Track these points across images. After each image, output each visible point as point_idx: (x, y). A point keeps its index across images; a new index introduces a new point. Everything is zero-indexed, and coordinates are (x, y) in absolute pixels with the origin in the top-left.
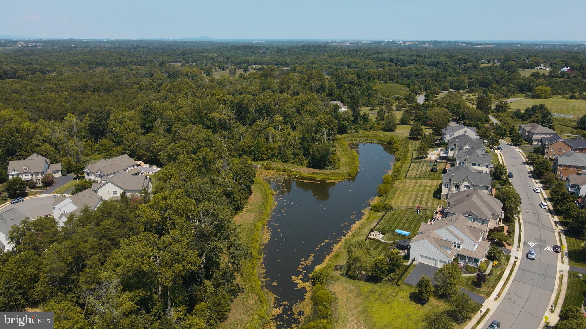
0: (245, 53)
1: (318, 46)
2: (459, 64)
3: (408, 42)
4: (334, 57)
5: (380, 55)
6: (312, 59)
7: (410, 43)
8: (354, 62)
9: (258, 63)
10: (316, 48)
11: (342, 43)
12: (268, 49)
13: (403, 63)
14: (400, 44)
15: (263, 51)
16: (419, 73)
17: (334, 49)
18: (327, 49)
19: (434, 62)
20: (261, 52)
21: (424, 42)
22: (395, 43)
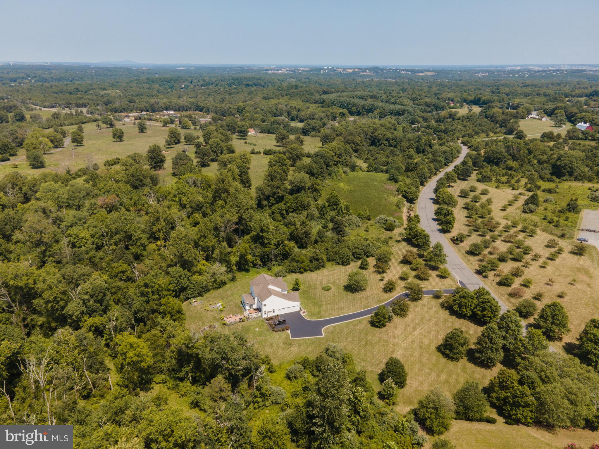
0: (161, 88)
1: (252, 78)
2: (430, 112)
3: (348, 69)
4: (269, 99)
5: (327, 96)
6: (241, 104)
7: (350, 71)
8: (295, 108)
9: (171, 107)
10: (249, 80)
11: (278, 70)
12: (191, 83)
13: (356, 108)
14: (340, 71)
15: (185, 85)
16: (390, 136)
17: (270, 82)
18: (261, 82)
19: (399, 109)
20: (183, 86)
21: (364, 69)
22: (335, 70)
